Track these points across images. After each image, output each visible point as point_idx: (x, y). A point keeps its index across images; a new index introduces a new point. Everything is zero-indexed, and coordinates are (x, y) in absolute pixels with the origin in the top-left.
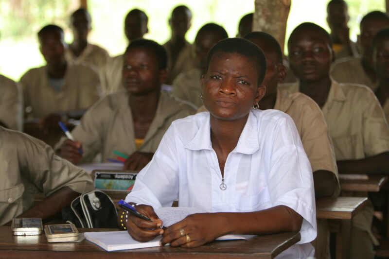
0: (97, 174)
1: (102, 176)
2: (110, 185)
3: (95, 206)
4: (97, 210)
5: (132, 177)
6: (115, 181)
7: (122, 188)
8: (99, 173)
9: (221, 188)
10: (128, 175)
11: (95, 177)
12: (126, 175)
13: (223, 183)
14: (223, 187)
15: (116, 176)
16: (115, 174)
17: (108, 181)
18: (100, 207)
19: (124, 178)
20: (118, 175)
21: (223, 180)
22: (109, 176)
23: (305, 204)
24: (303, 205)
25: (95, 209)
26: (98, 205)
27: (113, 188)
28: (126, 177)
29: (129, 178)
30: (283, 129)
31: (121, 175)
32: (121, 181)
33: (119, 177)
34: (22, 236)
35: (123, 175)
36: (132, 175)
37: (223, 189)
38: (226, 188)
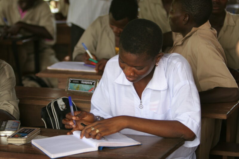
0: (71, 80)
1: (73, 81)
2: (78, 87)
3: (62, 108)
4: (63, 110)
5: (91, 83)
6: (81, 85)
7: (85, 90)
8: (72, 79)
9: (139, 107)
10: (89, 81)
11: (69, 81)
12: (88, 81)
13: (141, 104)
14: (141, 106)
15: (82, 82)
16: (82, 81)
17: (77, 85)
18: (65, 108)
19: (86, 83)
20: (83, 81)
21: (141, 102)
22: (78, 82)
23: (194, 121)
24: (192, 122)
25: (62, 110)
26: (64, 107)
27: (80, 90)
28: (88, 83)
29: (90, 84)
30: (179, 70)
31: (85, 81)
32: (85, 85)
33: (84, 83)
34: (4, 136)
35: (86, 81)
36: (92, 82)
37: (141, 108)
38: (143, 108)
